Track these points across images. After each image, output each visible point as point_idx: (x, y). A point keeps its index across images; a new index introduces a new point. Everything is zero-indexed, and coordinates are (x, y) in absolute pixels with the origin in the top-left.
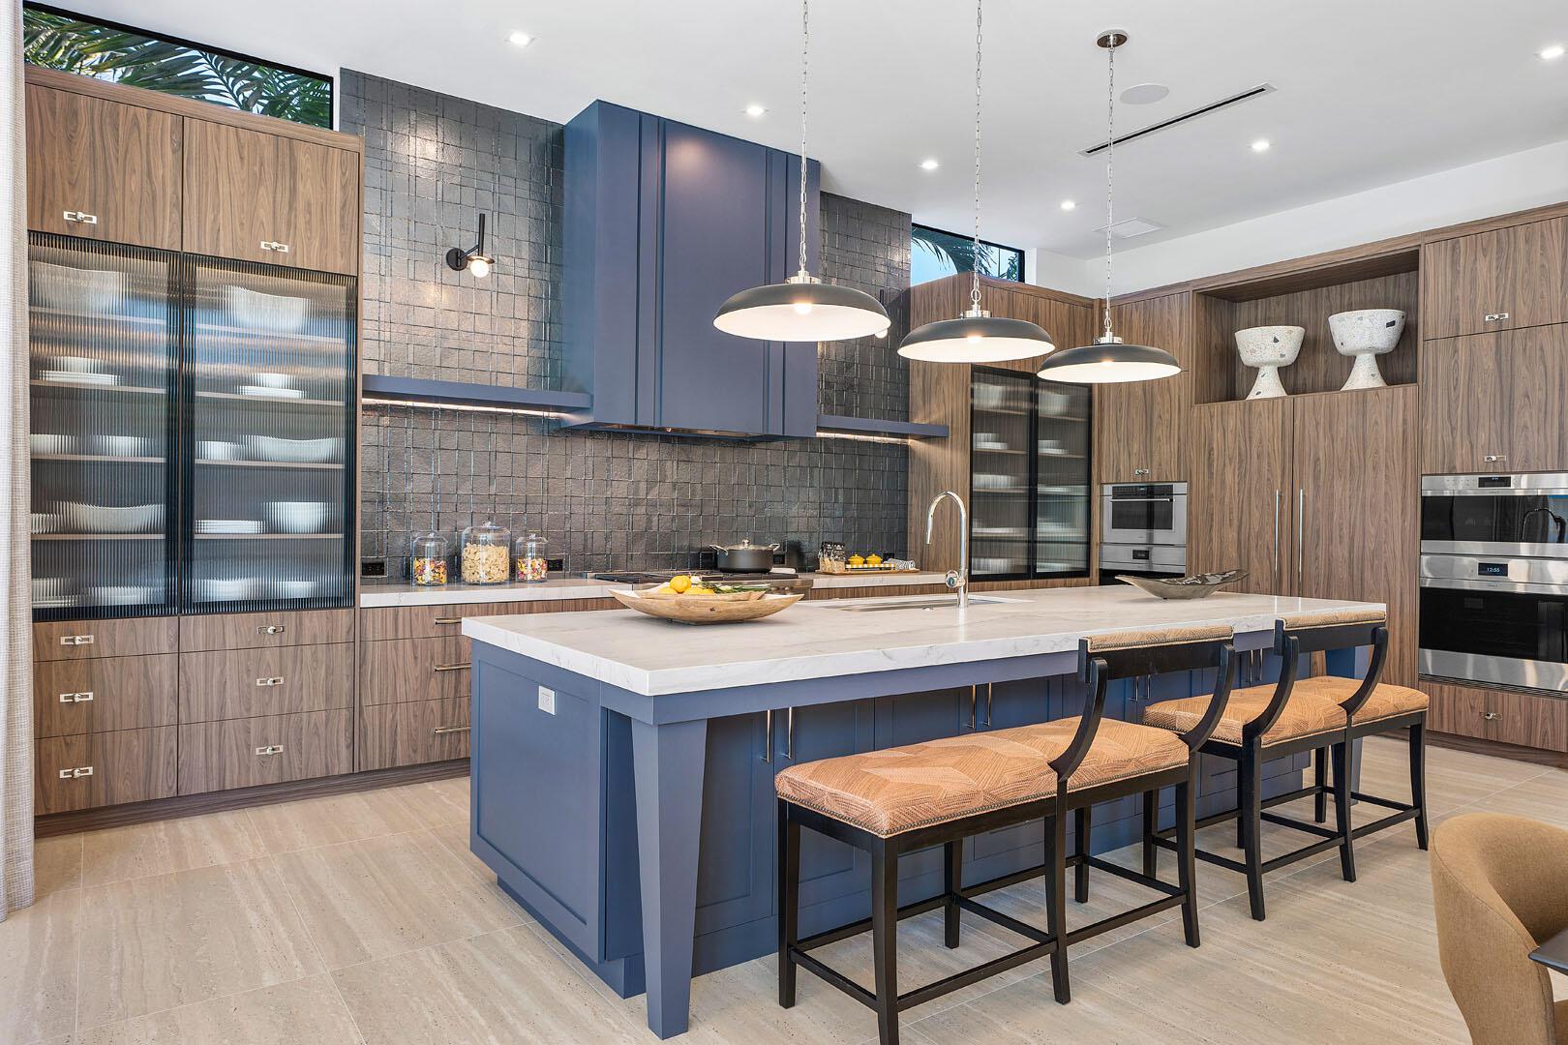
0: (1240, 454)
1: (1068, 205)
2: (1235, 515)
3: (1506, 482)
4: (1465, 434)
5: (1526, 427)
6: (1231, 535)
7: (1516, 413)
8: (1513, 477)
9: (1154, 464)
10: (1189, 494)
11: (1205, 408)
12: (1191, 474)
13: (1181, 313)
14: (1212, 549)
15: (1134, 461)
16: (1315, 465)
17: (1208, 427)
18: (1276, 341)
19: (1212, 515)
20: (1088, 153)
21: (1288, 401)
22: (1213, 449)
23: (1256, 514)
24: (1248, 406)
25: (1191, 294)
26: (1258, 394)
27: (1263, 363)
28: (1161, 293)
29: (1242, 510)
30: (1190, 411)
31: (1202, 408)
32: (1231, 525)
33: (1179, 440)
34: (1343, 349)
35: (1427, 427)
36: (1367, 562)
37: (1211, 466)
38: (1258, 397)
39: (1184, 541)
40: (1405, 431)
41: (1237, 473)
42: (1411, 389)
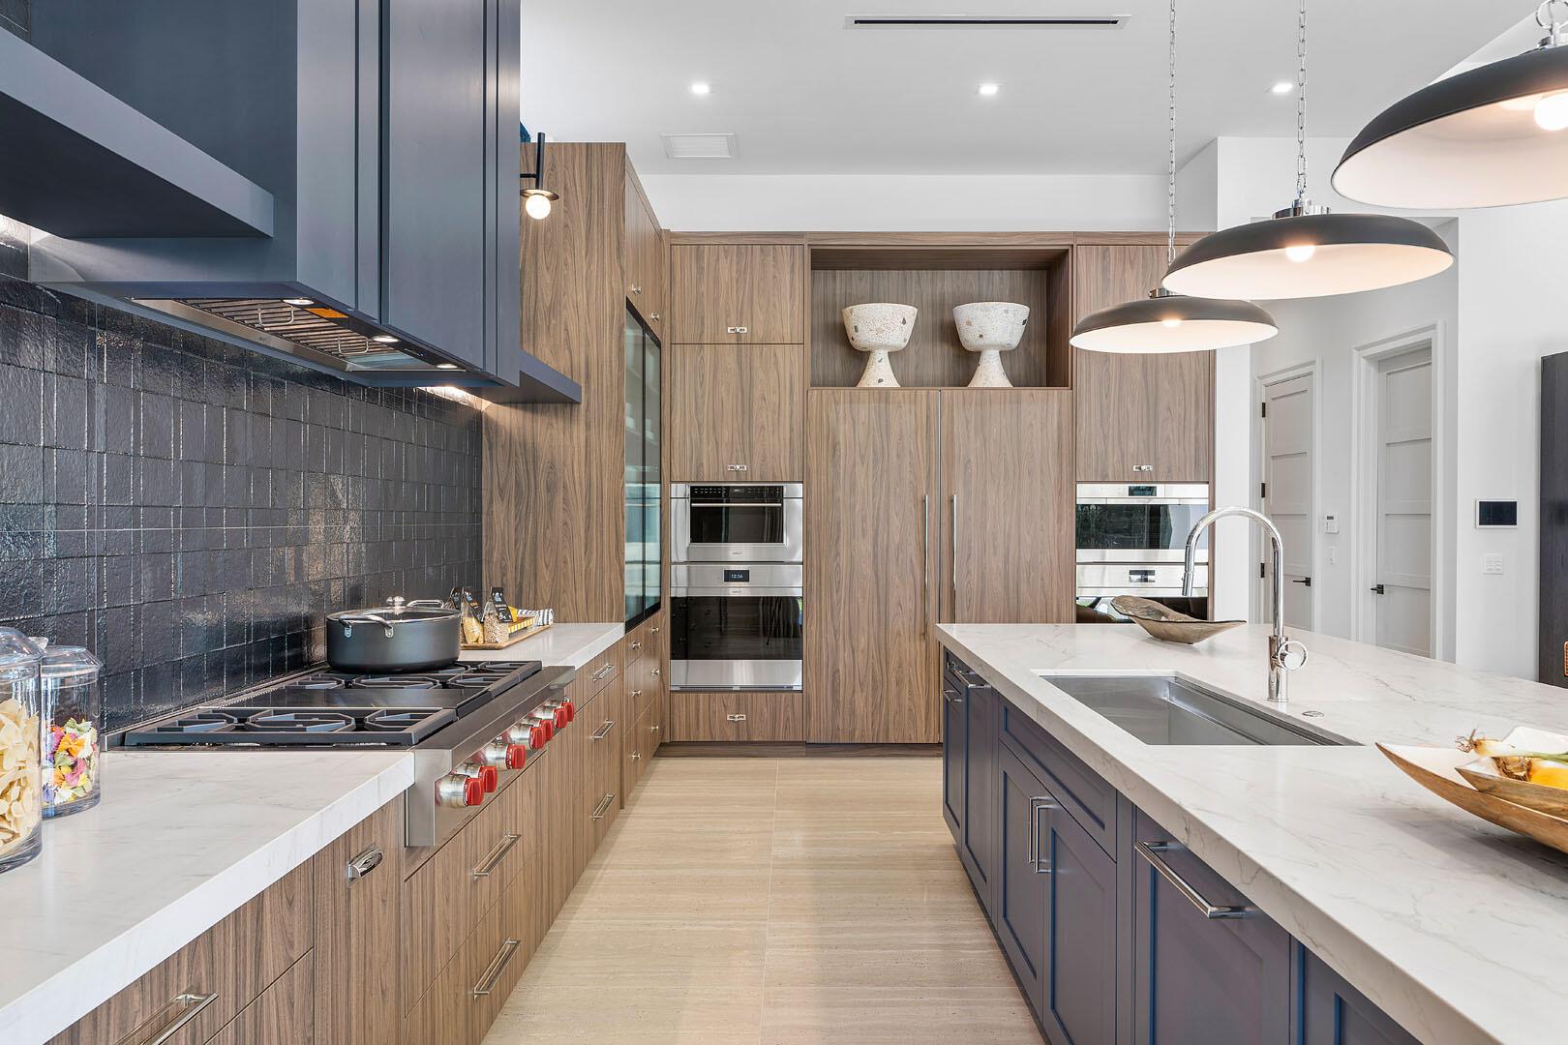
0: (875, 451)
1: (700, 89)
2: (869, 522)
3: (1151, 491)
4: (1116, 443)
5: (1168, 439)
6: (865, 547)
7: (1160, 425)
8: (1158, 485)
9: (757, 459)
10: (806, 498)
11: (827, 392)
12: (809, 473)
13: (792, 271)
14: (838, 565)
15: (724, 454)
16: (966, 468)
17: (832, 415)
18: (904, 322)
19: (839, 523)
20: (856, 22)
21: (934, 393)
22: (839, 443)
23: (895, 521)
24: (883, 394)
25: (806, 247)
26: (880, 381)
27: (885, 346)
28: (763, 241)
29: (878, 520)
30: (806, 395)
31: (824, 392)
32: (864, 536)
33: (791, 430)
34: (981, 342)
35: (1082, 434)
36: (1024, 575)
37: (835, 465)
38: (881, 385)
39: (799, 557)
40: (1059, 437)
41: (871, 473)
42: (1065, 392)
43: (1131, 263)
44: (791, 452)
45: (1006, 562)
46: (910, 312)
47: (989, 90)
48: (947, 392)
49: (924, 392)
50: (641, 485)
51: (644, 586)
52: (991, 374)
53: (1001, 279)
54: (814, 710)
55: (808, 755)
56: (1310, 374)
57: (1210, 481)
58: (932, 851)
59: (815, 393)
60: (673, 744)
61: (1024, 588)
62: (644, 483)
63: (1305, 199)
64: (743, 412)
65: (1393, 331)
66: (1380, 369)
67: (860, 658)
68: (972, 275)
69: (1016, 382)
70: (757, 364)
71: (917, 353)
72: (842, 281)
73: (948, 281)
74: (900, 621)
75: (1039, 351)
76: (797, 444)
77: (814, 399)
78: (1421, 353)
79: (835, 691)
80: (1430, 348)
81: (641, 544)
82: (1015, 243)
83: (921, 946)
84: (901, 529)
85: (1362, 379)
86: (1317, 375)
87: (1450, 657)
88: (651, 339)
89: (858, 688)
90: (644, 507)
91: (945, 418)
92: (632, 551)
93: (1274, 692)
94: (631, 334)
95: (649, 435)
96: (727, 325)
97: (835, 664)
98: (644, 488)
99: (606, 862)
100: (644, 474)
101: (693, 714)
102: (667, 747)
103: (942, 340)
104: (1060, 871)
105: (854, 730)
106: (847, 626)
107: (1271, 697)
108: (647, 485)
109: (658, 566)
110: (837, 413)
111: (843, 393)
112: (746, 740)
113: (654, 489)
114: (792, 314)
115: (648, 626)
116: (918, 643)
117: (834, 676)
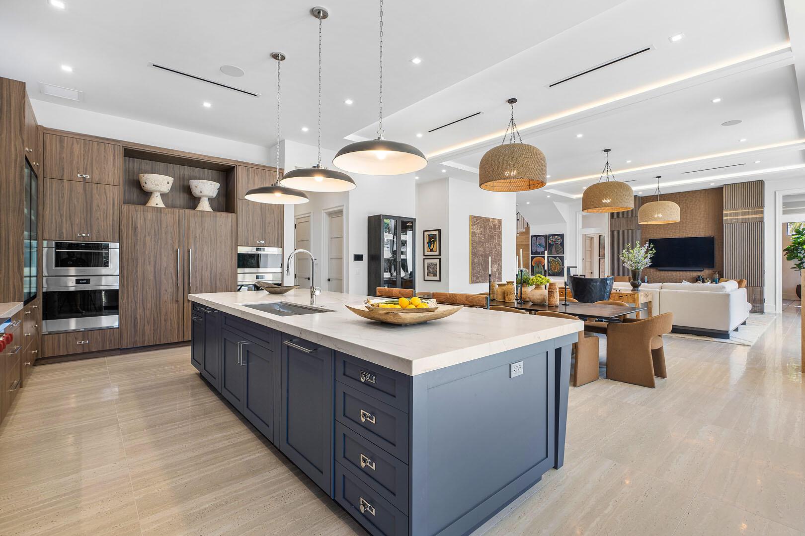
0: (155, 231)
1: (67, 69)
2: (152, 258)
3: (260, 249)
4: (252, 233)
6: (150, 268)
7: (266, 228)
8: (263, 248)
9: (94, 231)
10: (121, 249)
11: (132, 207)
12: (122, 239)
13: (114, 155)
14: (137, 276)
15: (76, 228)
16: (195, 239)
17: (134, 216)
18: (168, 183)
19: (137, 259)
20: (154, 65)
21: (182, 211)
22: (138, 227)
23: (164, 259)
24: (159, 210)
25: (121, 147)
26: (157, 204)
27: (159, 191)
28: (98, 140)
29: (156, 257)
30: (120, 206)
31: (130, 206)
32: (149, 264)
33: (113, 220)
34: (200, 194)
35: (239, 229)
36: (218, 277)
37: (136, 235)
38: (157, 206)
39: (117, 272)
40: (231, 230)
41: (153, 240)
42: (234, 215)
43: (257, 175)
44: (113, 229)
45: (211, 274)
46: (171, 179)
47: (207, 105)
48: (187, 211)
49: (177, 210)
50: (29, 241)
51: (30, 287)
52: (205, 206)
53: (208, 173)
54: (124, 335)
55: (121, 354)
56: (310, 216)
57: (282, 247)
58: (188, 377)
59: (125, 207)
60: (44, 358)
61: (218, 282)
62: (30, 240)
63: (320, 164)
64: (87, 211)
65: (333, 205)
66: (329, 217)
67: (148, 312)
68: (196, 169)
69: (214, 210)
70: (95, 191)
71: (172, 195)
72: (136, 163)
73: (186, 171)
74: (166, 297)
75: (222, 200)
76: (116, 225)
77: (125, 209)
78: (339, 213)
79: (135, 326)
80: (342, 212)
81: (29, 268)
82: (214, 161)
83: (189, 407)
84: (166, 261)
85: (324, 220)
86: (312, 217)
87: (347, 292)
88: (34, 175)
89: (146, 324)
90: (30, 251)
91: (186, 221)
92: (26, 271)
93: (312, 303)
94: (26, 171)
95: (33, 218)
96: (78, 173)
97: (135, 315)
98: (30, 242)
99: (15, 412)
100: (30, 235)
101: (56, 344)
102: (40, 360)
103: (184, 192)
104: (250, 364)
105: (144, 340)
106: (141, 299)
107: (311, 304)
108: (32, 241)
109: (35, 278)
110: (137, 216)
111: (140, 208)
112: (88, 351)
113: (34, 243)
114: (114, 173)
115: (32, 305)
116: (174, 304)
117: (135, 320)
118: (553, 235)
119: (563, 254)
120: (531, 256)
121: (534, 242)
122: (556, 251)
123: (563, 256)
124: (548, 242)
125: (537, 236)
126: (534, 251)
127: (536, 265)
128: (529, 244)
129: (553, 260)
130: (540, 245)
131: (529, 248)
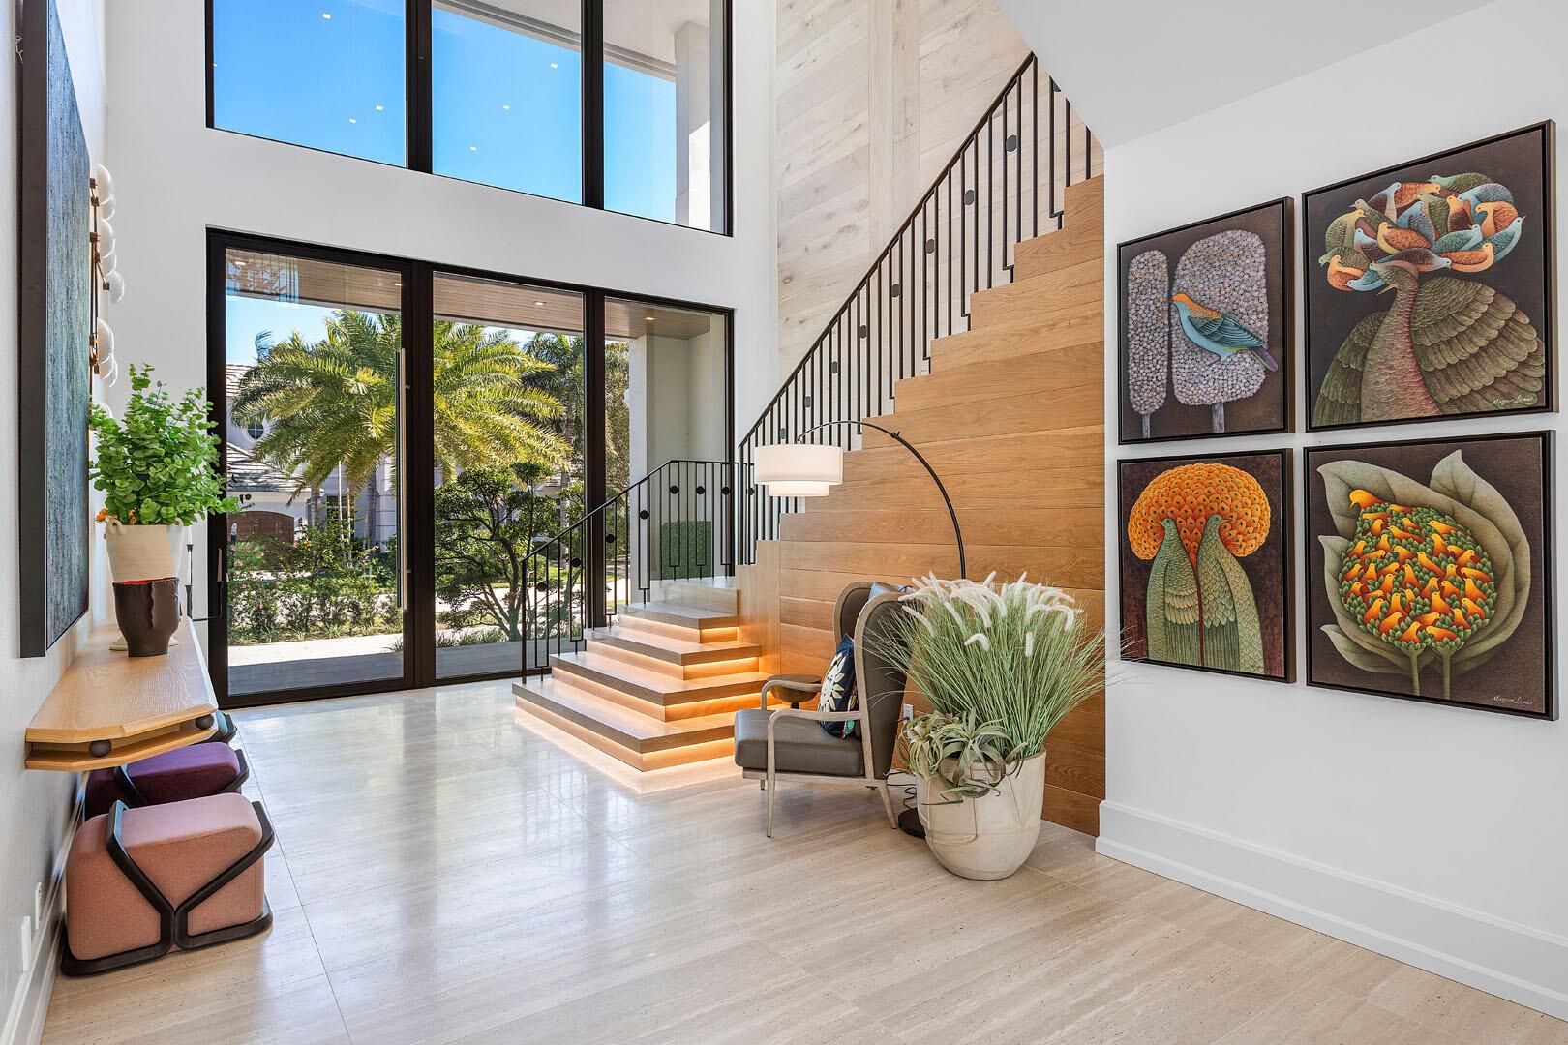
118: (1369, 185)
119: (1547, 403)
120: (1114, 452)
121: (1143, 309)
122: (1426, 377)
123: (1545, 437)
124: (1315, 274)
125: (1174, 242)
126: (1149, 401)
127: (1170, 551)
128: (1100, 346)
129: (1383, 497)
130: (1217, 329)
131: (1100, 384)
